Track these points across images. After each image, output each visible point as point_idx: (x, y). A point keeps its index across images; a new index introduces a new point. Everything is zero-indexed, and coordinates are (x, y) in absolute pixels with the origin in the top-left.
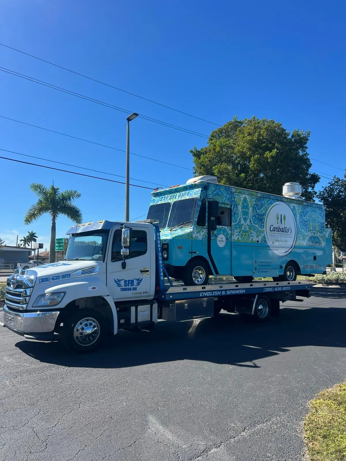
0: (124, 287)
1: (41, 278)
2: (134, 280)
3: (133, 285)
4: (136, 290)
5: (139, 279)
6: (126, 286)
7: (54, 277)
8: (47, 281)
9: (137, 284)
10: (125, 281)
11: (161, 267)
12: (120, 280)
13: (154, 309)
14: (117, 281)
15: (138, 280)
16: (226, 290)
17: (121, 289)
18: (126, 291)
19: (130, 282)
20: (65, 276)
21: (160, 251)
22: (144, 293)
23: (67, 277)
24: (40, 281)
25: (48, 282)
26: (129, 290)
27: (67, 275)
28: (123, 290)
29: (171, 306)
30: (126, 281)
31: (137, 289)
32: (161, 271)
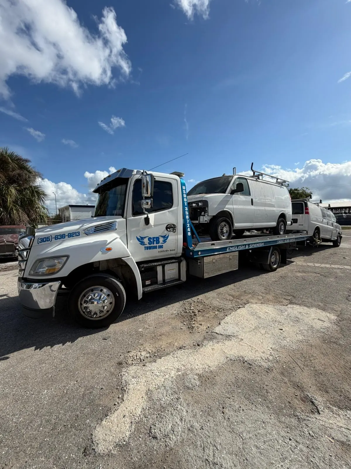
0: (148, 245)
1: (40, 238)
2: (159, 237)
3: (159, 243)
4: (162, 248)
5: (166, 235)
6: (151, 244)
7: (57, 236)
8: (47, 241)
9: (163, 241)
10: (149, 239)
11: (188, 222)
12: (143, 237)
13: (182, 266)
14: (140, 238)
15: (164, 237)
16: (249, 245)
17: (145, 247)
18: (151, 249)
19: (155, 239)
20: (72, 235)
21: (186, 205)
22: (171, 250)
23: (75, 235)
24: (39, 241)
25: (49, 242)
26: (154, 248)
27: (76, 233)
28: (147, 248)
29: (199, 262)
30: (151, 238)
31: (164, 247)
32: (188, 226)
